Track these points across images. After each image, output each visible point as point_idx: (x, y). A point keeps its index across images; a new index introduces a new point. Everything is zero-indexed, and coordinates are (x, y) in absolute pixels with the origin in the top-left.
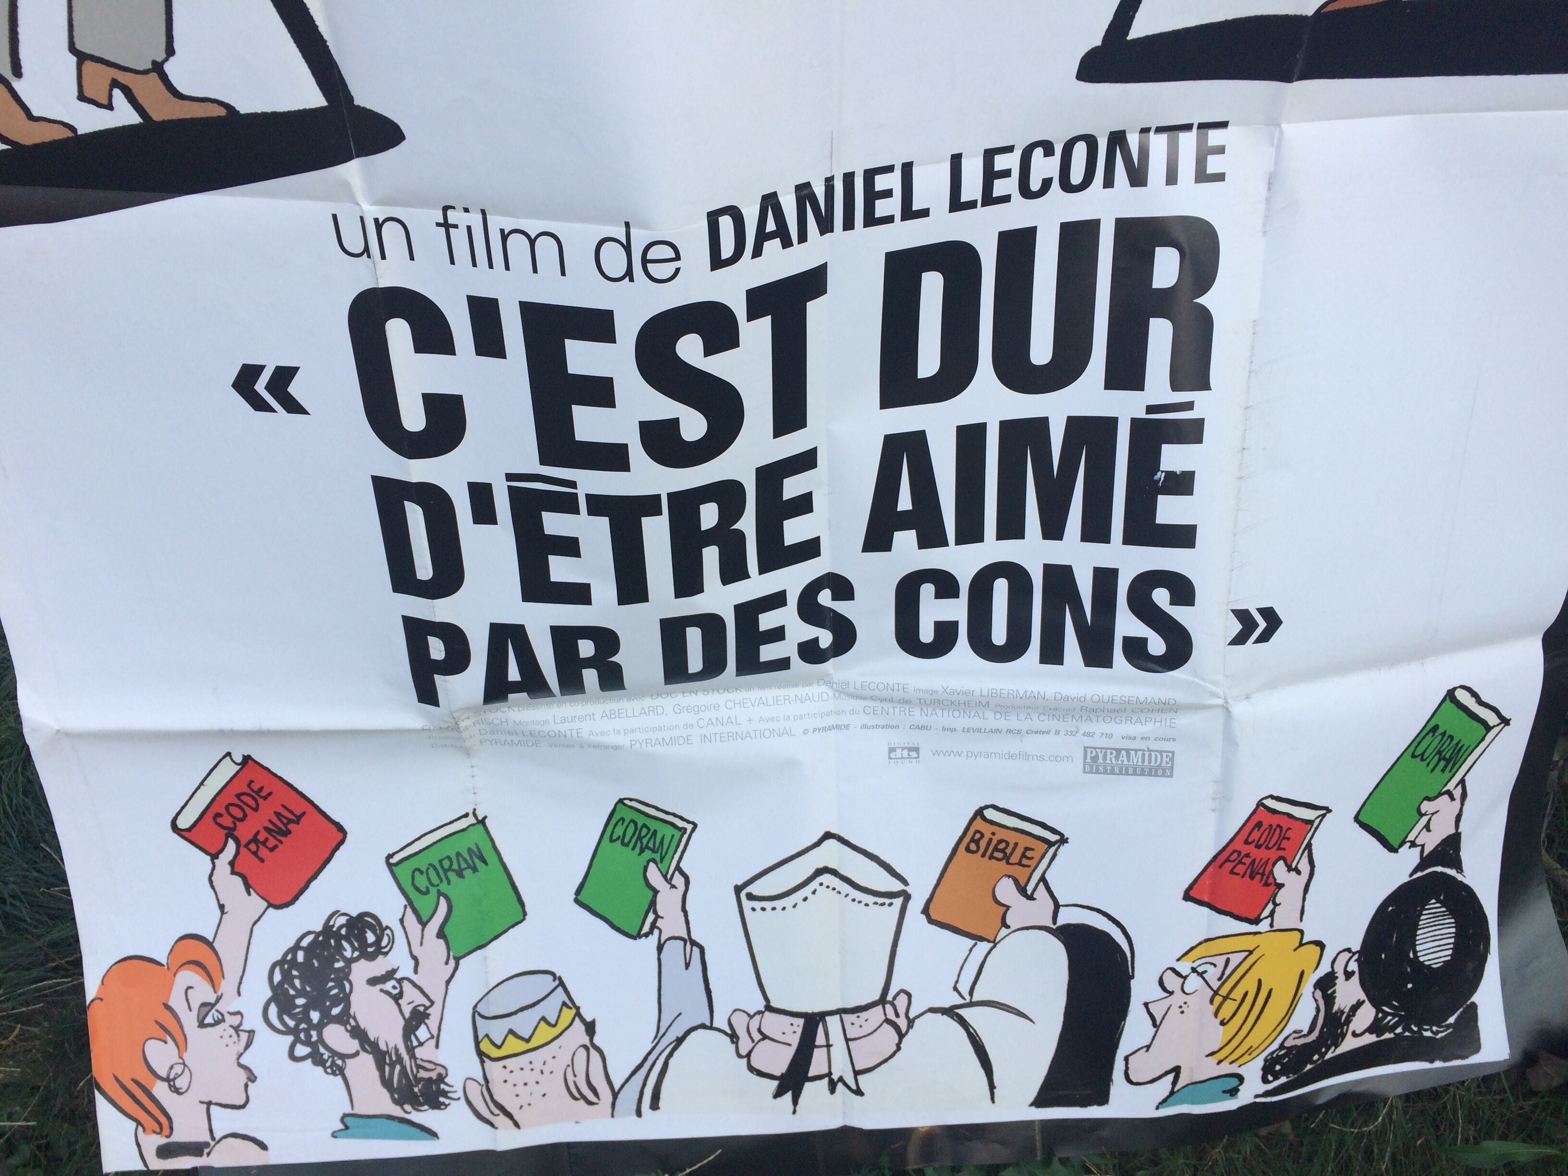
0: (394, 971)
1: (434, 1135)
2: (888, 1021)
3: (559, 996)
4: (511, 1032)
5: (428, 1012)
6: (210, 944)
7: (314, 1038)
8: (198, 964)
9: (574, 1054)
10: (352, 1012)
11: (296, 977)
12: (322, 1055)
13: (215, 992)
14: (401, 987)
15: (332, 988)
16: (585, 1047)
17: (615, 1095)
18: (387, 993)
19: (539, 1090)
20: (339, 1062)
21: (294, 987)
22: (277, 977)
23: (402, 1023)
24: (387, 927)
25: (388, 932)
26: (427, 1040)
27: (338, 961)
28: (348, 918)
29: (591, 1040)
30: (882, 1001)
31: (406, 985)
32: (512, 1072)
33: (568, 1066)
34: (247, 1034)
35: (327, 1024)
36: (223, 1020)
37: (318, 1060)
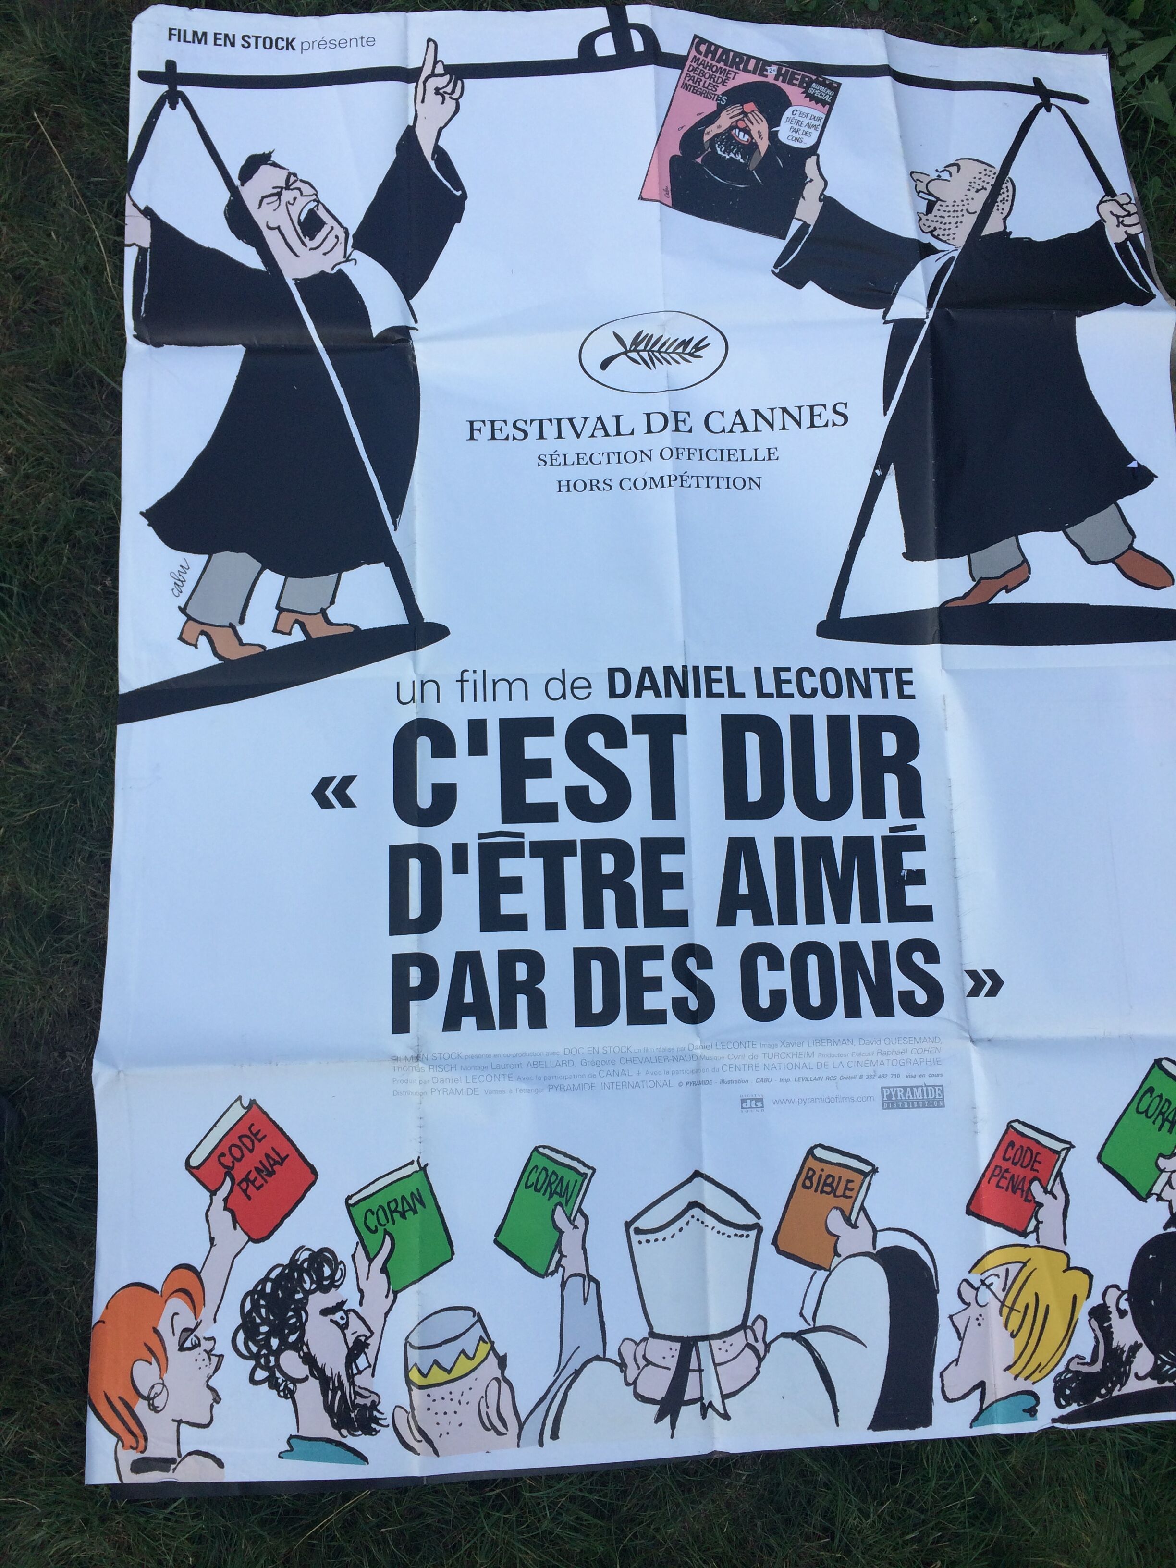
0: (343, 1303)
1: (365, 1459)
2: (748, 1345)
3: (478, 1331)
4: (436, 1362)
5: (368, 1342)
6: (197, 1274)
7: (272, 1363)
8: (185, 1292)
9: (488, 1386)
10: (305, 1340)
11: (263, 1306)
12: (278, 1379)
13: (196, 1319)
14: (348, 1318)
15: (291, 1317)
16: (497, 1379)
17: (521, 1426)
18: (335, 1323)
19: (456, 1419)
20: (291, 1386)
21: (260, 1316)
22: (248, 1306)
23: (345, 1351)
24: (341, 1262)
25: (341, 1266)
26: (365, 1369)
27: (299, 1293)
28: (311, 1252)
29: (503, 1374)
30: (743, 1326)
31: (352, 1316)
32: (434, 1400)
33: (482, 1397)
34: (217, 1358)
35: (283, 1351)
36: (199, 1345)
37: (272, 1383)
